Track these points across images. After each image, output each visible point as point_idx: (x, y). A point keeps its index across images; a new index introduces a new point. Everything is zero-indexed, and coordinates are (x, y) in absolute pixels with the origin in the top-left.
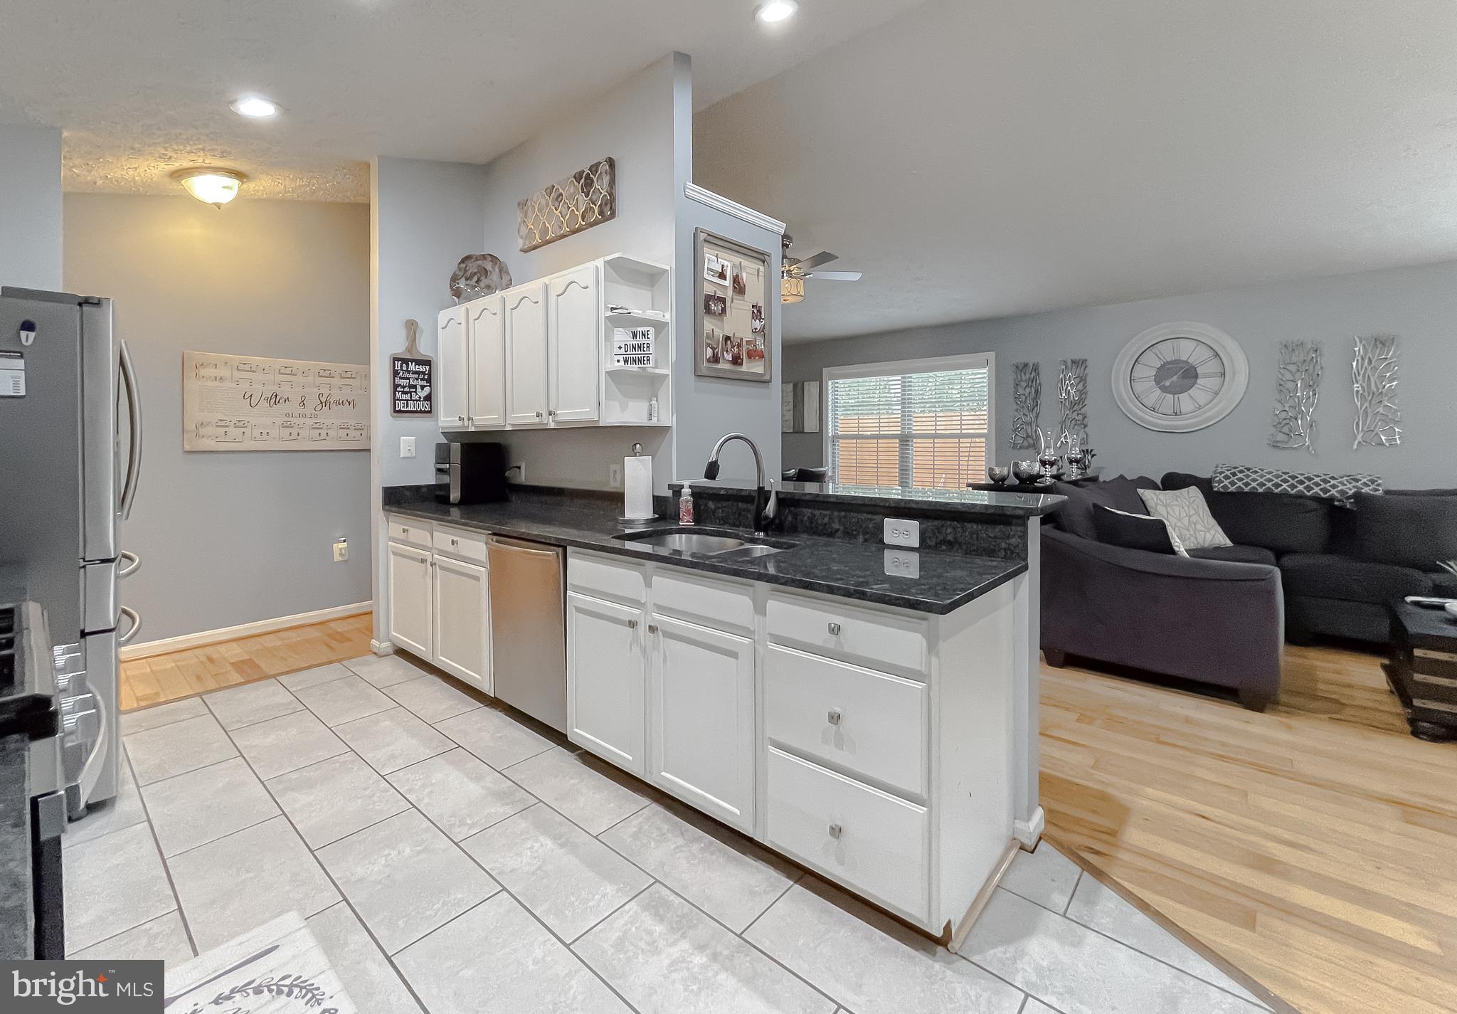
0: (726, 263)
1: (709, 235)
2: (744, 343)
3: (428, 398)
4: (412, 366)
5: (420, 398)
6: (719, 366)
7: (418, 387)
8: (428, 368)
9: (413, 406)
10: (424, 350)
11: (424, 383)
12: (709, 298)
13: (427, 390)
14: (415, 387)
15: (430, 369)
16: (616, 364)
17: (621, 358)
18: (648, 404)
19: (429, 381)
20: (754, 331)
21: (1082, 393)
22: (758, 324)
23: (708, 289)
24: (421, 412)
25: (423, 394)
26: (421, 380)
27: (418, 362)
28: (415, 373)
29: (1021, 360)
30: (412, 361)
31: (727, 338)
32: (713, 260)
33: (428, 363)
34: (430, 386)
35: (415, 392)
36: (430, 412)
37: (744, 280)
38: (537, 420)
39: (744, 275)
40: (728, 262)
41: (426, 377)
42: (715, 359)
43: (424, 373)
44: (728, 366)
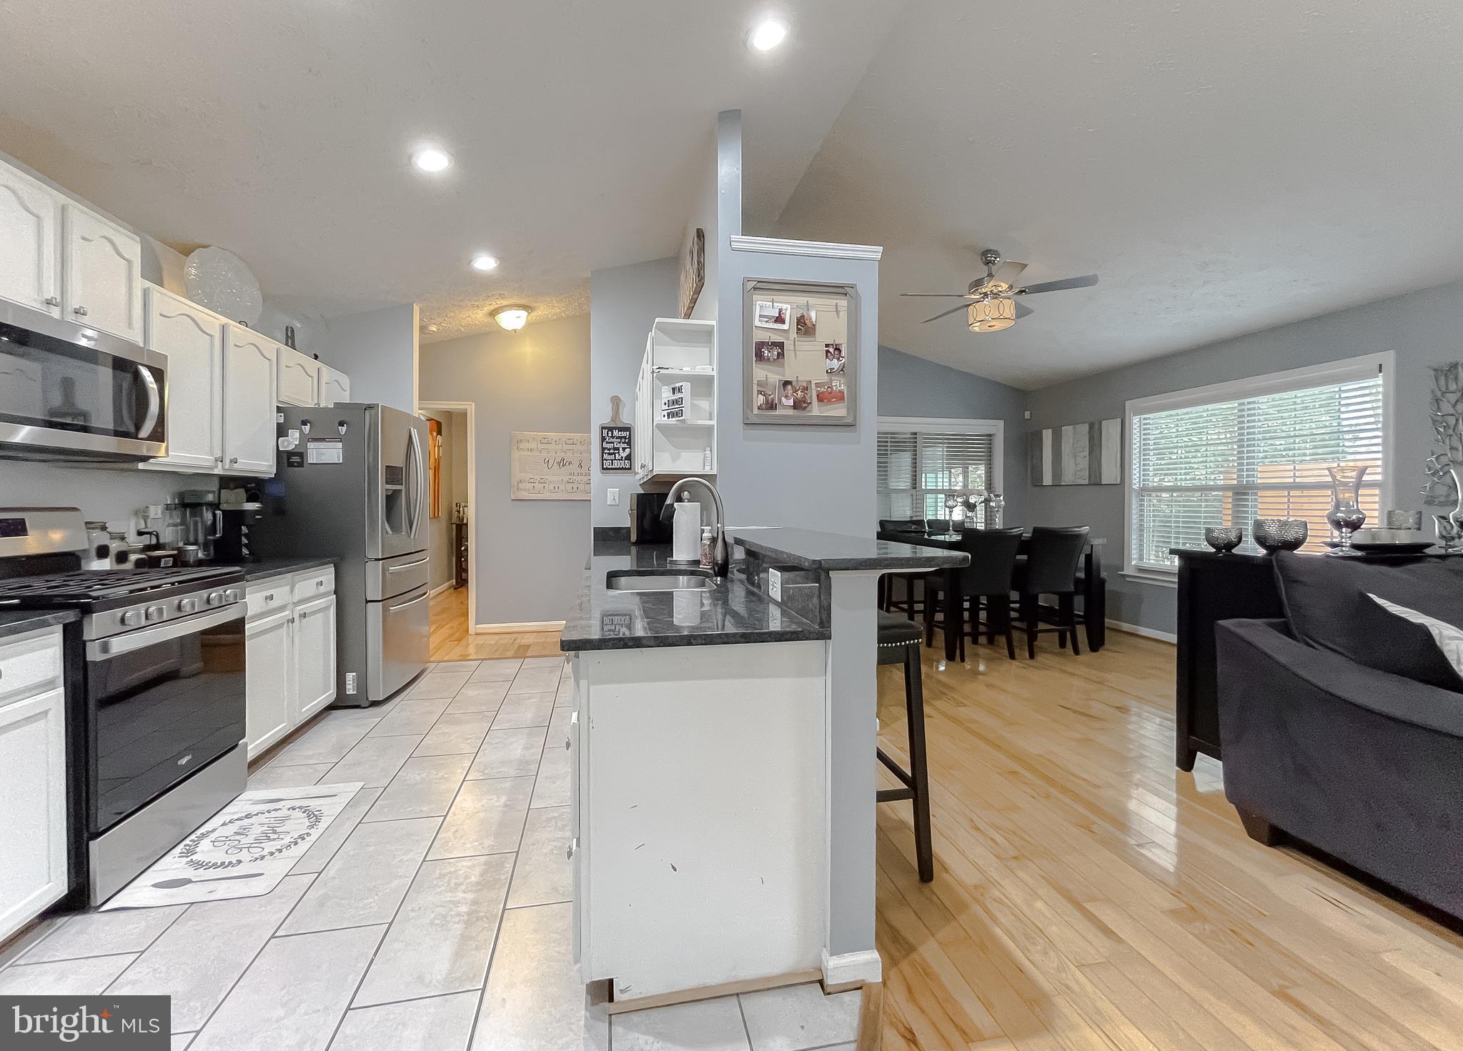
0: (784, 306)
1: (759, 282)
2: (813, 386)
3: (629, 458)
4: (616, 433)
5: (622, 457)
6: (777, 412)
7: (621, 449)
8: (628, 433)
9: (616, 464)
10: (625, 420)
11: (625, 446)
12: (760, 345)
13: (628, 451)
14: (618, 449)
15: (630, 434)
16: (663, 419)
17: (665, 413)
18: (703, 454)
19: (629, 444)
20: (830, 372)
22: (835, 364)
23: (759, 336)
24: (622, 469)
25: (624, 455)
26: (623, 443)
27: (621, 429)
28: (617, 438)
30: (615, 428)
31: (786, 383)
32: (764, 306)
33: (628, 429)
34: (630, 448)
35: (618, 453)
36: (630, 469)
37: (814, 320)
39: (813, 314)
40: (789, 306)
41: (627, 441)
42: (771, 406)
43: (625, 438)
44: (791, 412)
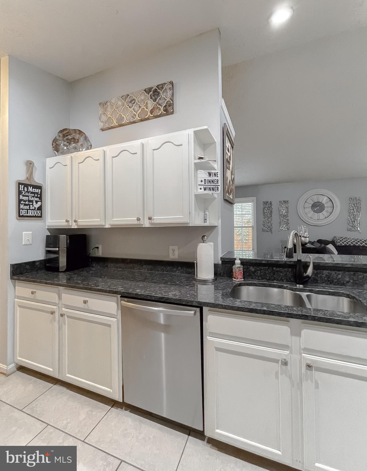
0: (229, 145)
1: (227, 129)
3: (40, 208)
4: (30, 189)
5: (35, 208)
7: (34, 202)
8: (40, 190)
9: (30, 213)
10: (37, 179)
11: (38, 199)
12: (227, 160)
13: (39, 203)
14: (32, 201)
15: (41, 191)
17: (202, 187)
19: (40, 198)
20: (232, 180)
21: (287, 212)
22: (233, 177)
23: (226, 156)
24: (35, 217)
25: (37, 206)
26: (36, 197)
27: (35, 187)
28: (32, 193)
29: (265, 200)
30: (31, 186)
31: (229, 181)
32: (227, 142)
33: (40, 187)
34: (41, 201)
35: (32, 204)
36: (41, 217)
37: (231, 155)
38: (136, 222)
41: (39, 196)
43: (37, 193)
